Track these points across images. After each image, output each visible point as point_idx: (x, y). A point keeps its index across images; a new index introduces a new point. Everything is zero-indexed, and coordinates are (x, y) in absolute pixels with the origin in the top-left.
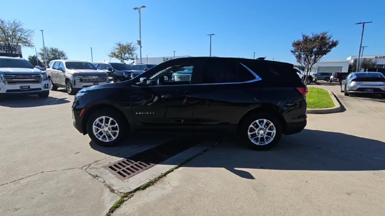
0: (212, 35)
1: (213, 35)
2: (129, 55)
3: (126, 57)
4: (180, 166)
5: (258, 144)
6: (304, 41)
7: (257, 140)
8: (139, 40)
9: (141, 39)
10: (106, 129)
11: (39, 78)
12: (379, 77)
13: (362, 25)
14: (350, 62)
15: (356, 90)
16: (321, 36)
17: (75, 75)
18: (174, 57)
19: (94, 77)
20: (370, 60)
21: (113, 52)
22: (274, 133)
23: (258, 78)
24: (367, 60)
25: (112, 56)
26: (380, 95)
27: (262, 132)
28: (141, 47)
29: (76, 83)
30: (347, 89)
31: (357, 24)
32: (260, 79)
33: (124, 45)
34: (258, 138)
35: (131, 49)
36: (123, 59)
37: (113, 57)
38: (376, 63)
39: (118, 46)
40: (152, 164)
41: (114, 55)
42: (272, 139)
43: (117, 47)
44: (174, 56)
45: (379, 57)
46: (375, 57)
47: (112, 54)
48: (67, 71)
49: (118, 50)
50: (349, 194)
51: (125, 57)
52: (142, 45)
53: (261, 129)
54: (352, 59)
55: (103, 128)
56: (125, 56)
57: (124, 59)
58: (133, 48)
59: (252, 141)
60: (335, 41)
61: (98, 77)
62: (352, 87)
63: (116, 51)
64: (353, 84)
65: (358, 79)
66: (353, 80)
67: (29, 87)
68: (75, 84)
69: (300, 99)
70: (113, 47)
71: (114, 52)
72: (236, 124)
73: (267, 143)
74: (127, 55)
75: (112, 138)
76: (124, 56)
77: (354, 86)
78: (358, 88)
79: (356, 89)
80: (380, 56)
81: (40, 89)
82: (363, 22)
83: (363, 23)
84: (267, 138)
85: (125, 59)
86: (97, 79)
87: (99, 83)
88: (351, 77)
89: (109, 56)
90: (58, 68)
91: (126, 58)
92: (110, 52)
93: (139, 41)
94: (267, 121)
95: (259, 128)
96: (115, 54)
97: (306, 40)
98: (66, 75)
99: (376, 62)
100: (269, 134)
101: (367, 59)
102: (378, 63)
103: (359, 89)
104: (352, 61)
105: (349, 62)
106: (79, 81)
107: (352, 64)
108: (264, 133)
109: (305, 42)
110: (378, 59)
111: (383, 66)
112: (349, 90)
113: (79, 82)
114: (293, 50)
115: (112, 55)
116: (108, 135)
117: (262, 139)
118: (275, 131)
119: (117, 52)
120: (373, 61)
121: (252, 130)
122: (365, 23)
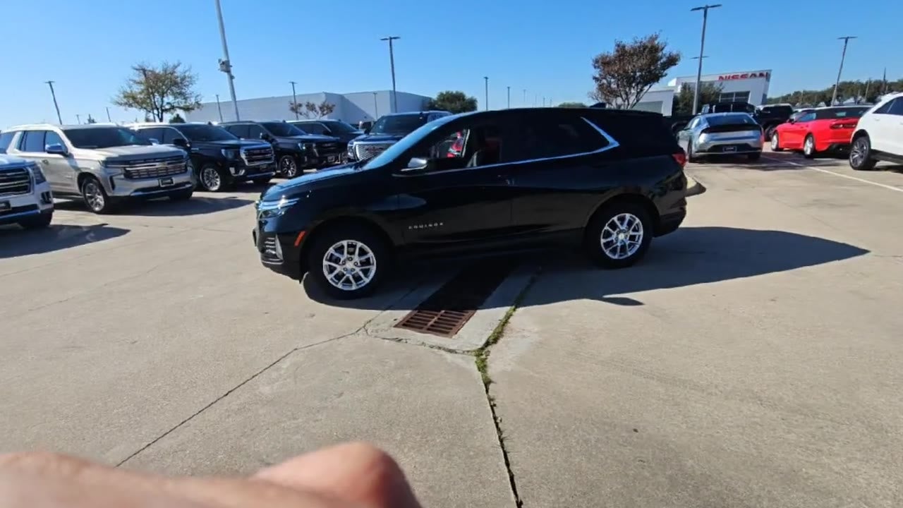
0: (393, 40)
1: (395, 38)
2: (175, 98)
3: (168, 103)
4: (516, 307)
5: (616, 257)
6: (619, 56)
7: (614, 251)
8: (224, 59)
9: (228, 57)
10: (349, 265)
11: (26, 178)
12: (746, 121)
13: (702, 11)
14: (675, 92)
15: (709, 150)
16: (650, 46)
17: (108, 163)
18: (294, 96)
19: (158, 165)
20: (711, 84)
21: (129, 91)
22: (639, 236)
23: (613, 143)
24: (705, 85)
25: (126, 104)
26: (746, 157)
27: (621, 236)
28: (232, 77)
29: (116, 181)
30: (694, 149)
31: (693, 10)
32: (616, 144)
33: (157, 71)
34: (617, 246)
35: (179, 80)
36: (160, 111)
37: (130, 105)
38: (720, 90)
39: (139, 76)
40: (470, 312)
41: (131, 100)
42: (638, 246)
43: (137, 79)
44: (292, 94)
45: (726, 77)
46: (718, 79)
47: (125, 97)
48: (78, 155)
49: (143, 87)
50: (772, 300)
51: (165, 104)
52: (233, 73)
53: (621, 231)
54: (677, 83)
55: (344, 263)
56: (166, 100)
57: (163, 111)
58: (183, 79)
59: (607, 253)
60: (674, 53)
61: (169, 164)
62: (702, 145)
63: (137, 89)
64: (702, 139)
65: (713, 128)
66: (703, 131)
67: (7, 203)
68: (113, 187)
69: (678, 175)
70: (126, 79)
71: (131, 91)
72: (582, 228)
73: (630, 254)
74: (169, 99)
75: (362, 281)
76: (162, 101)
77: (706, 143)
78: (712, 145)
79: (709, 147)
80: (728, 75)
81: (34, 207)
82: (704, 6)
83: (703, 8)
84: (630, 245)
85: (166, 110)
86: (167, 169)
87: (173, 178)
88: (699, 124)
89: (119, 103)
90: (49, 148)
91: (167, 107)
92: (117, 93)
93: (223, 63)
94: (631, 217)
95: (618, 230)
96: (134, 98)
97: (622, 53)
98: (81, 165)
99: (721, 88)
100: (632, 238)
101: (706, 82)
102: (724, 91)
103: (715, 148)
104: (679, 90)
105: (673, 91)
106: (122, 176)
107: (679, 96)
108: (626, 238)
109: (621, 58)
110: (724, 82)
111: (733, 96)
112: (697, 152)
113: (122, 179)
114: (597, 76)
115: (125, 100)
116: (356, 276)
117: (623, 248)
118: (641, 233)
119: (140, 91)
120: (716, 86)
121: (608, 235)
122: (707, 7)
